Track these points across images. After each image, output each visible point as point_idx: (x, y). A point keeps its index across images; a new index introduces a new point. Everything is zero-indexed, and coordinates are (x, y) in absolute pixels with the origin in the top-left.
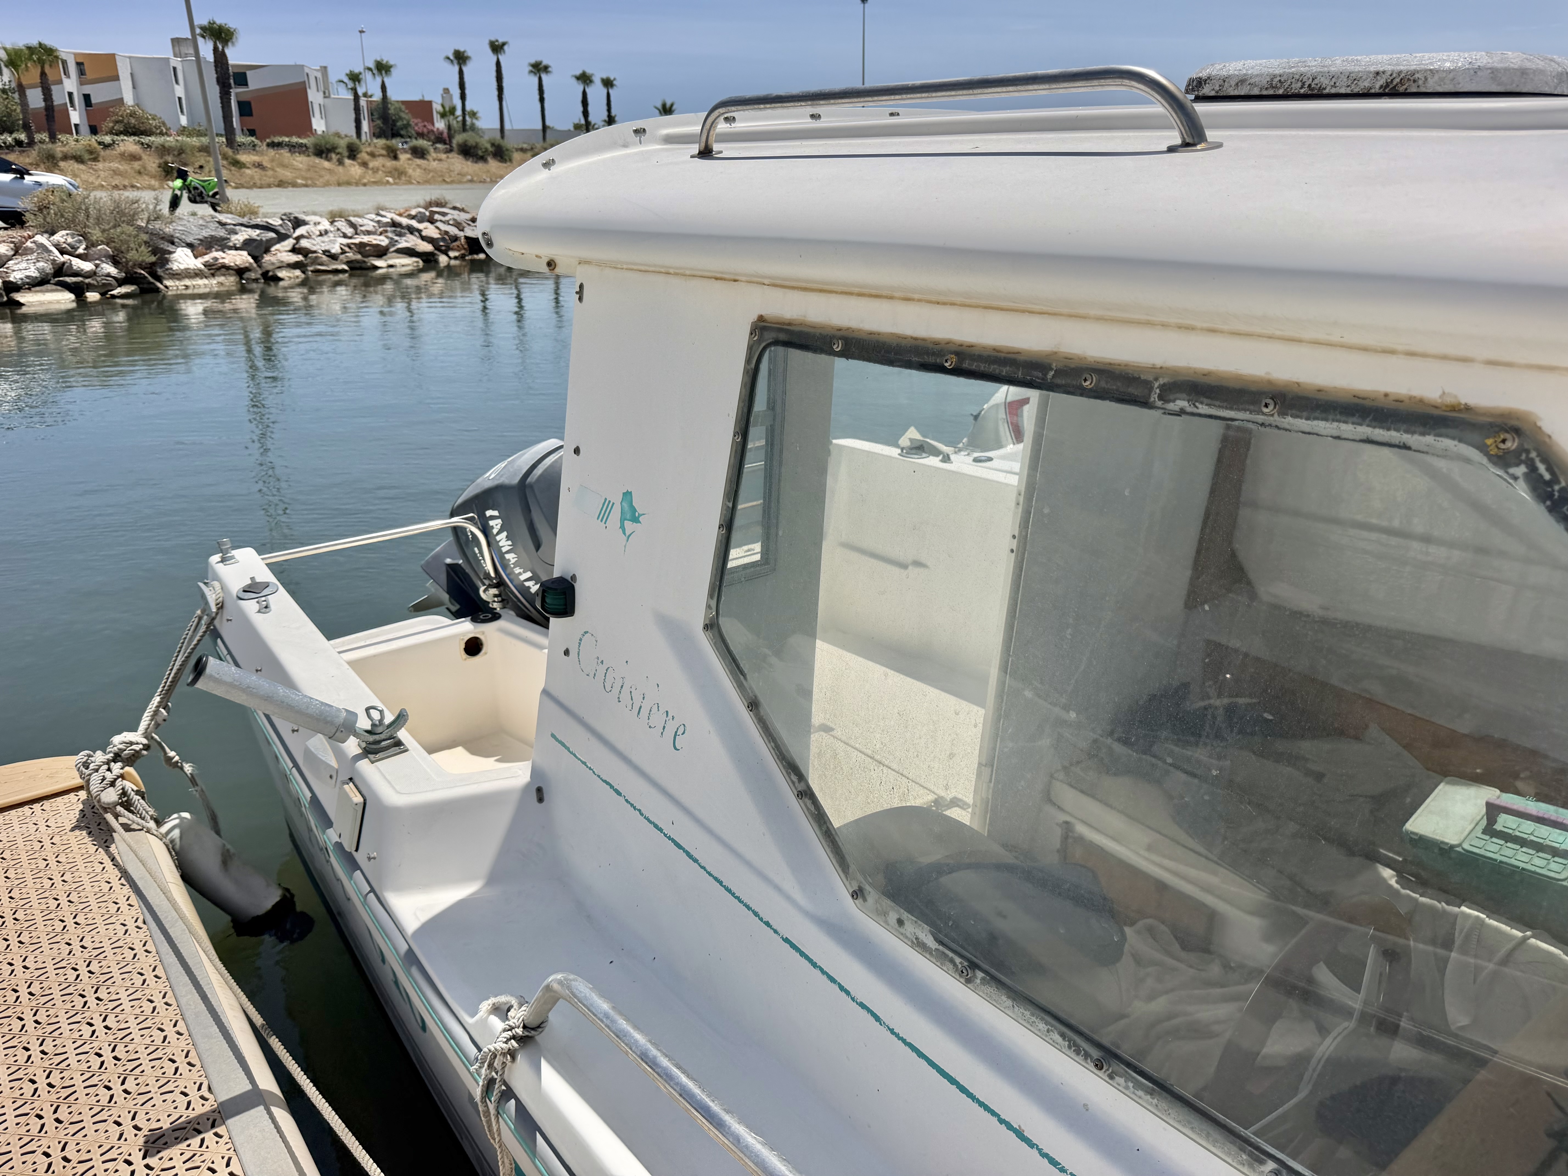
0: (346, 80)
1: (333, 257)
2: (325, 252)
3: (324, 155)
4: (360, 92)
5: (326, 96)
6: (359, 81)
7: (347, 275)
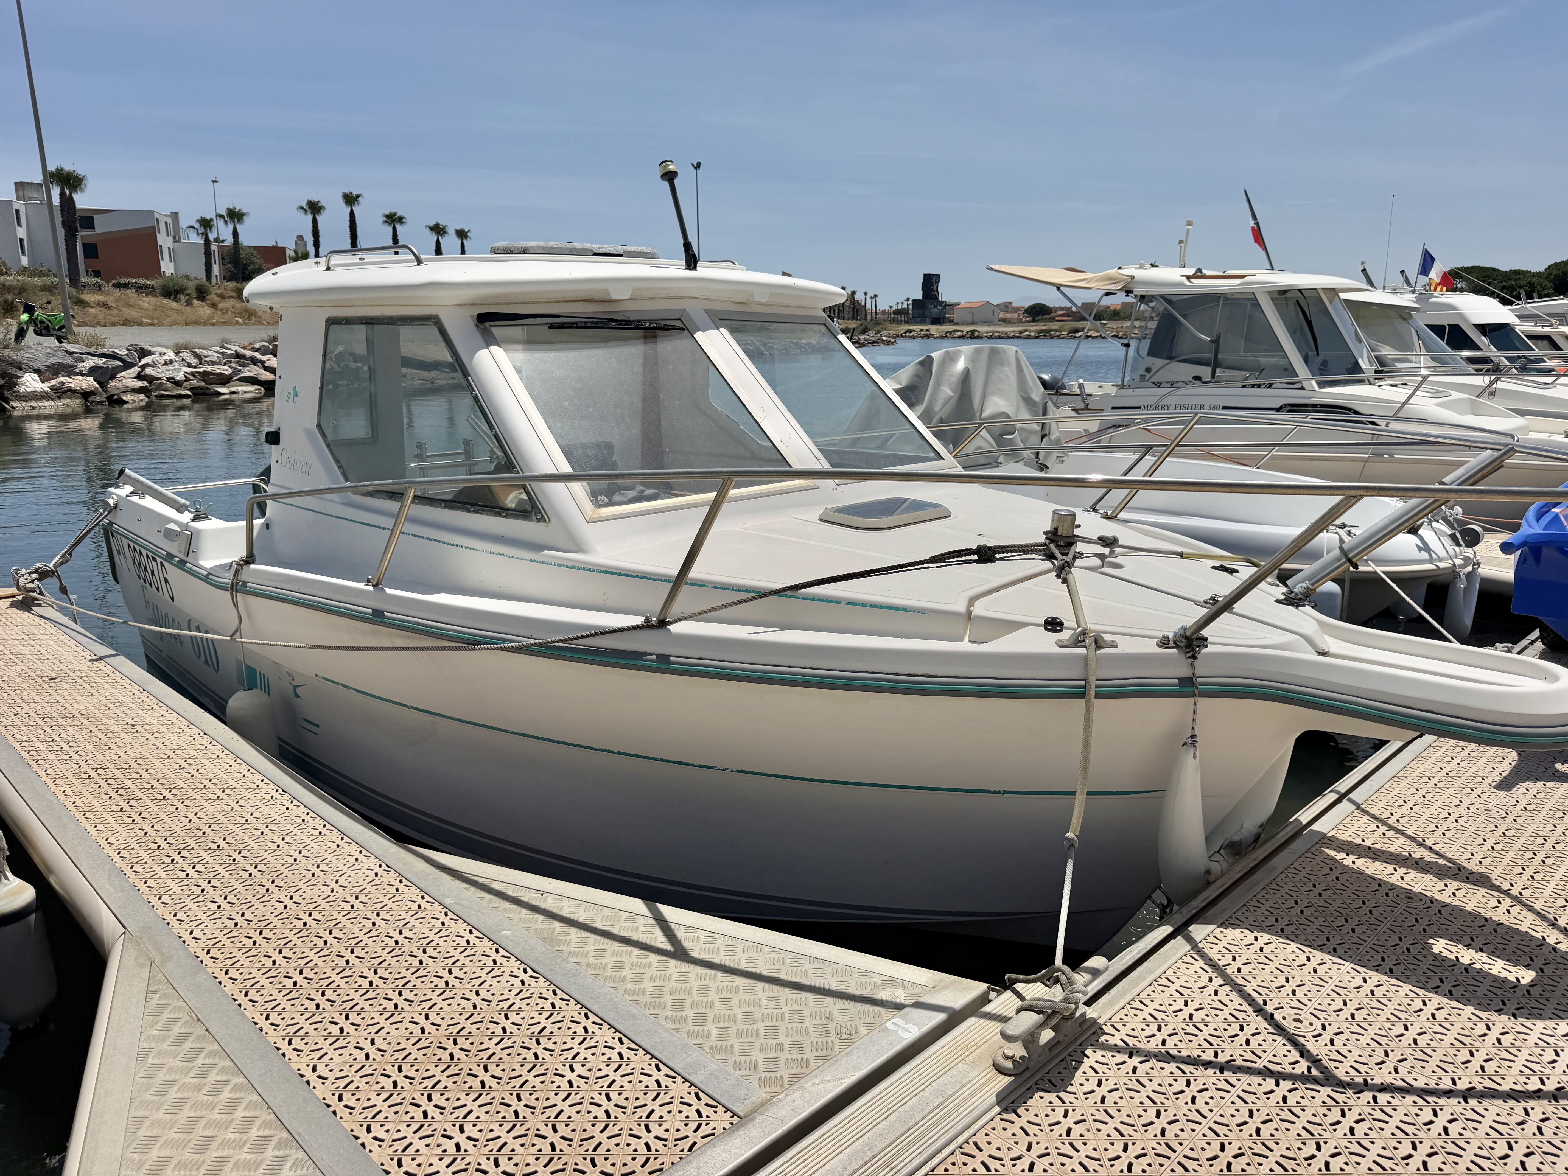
0: (197, 226)
1: (178, 384)
2: (169, 379)
3: (172, 297)
4: (212, 236)
5: (175, 239)
6: (210, 228)
7: (189, 400)
